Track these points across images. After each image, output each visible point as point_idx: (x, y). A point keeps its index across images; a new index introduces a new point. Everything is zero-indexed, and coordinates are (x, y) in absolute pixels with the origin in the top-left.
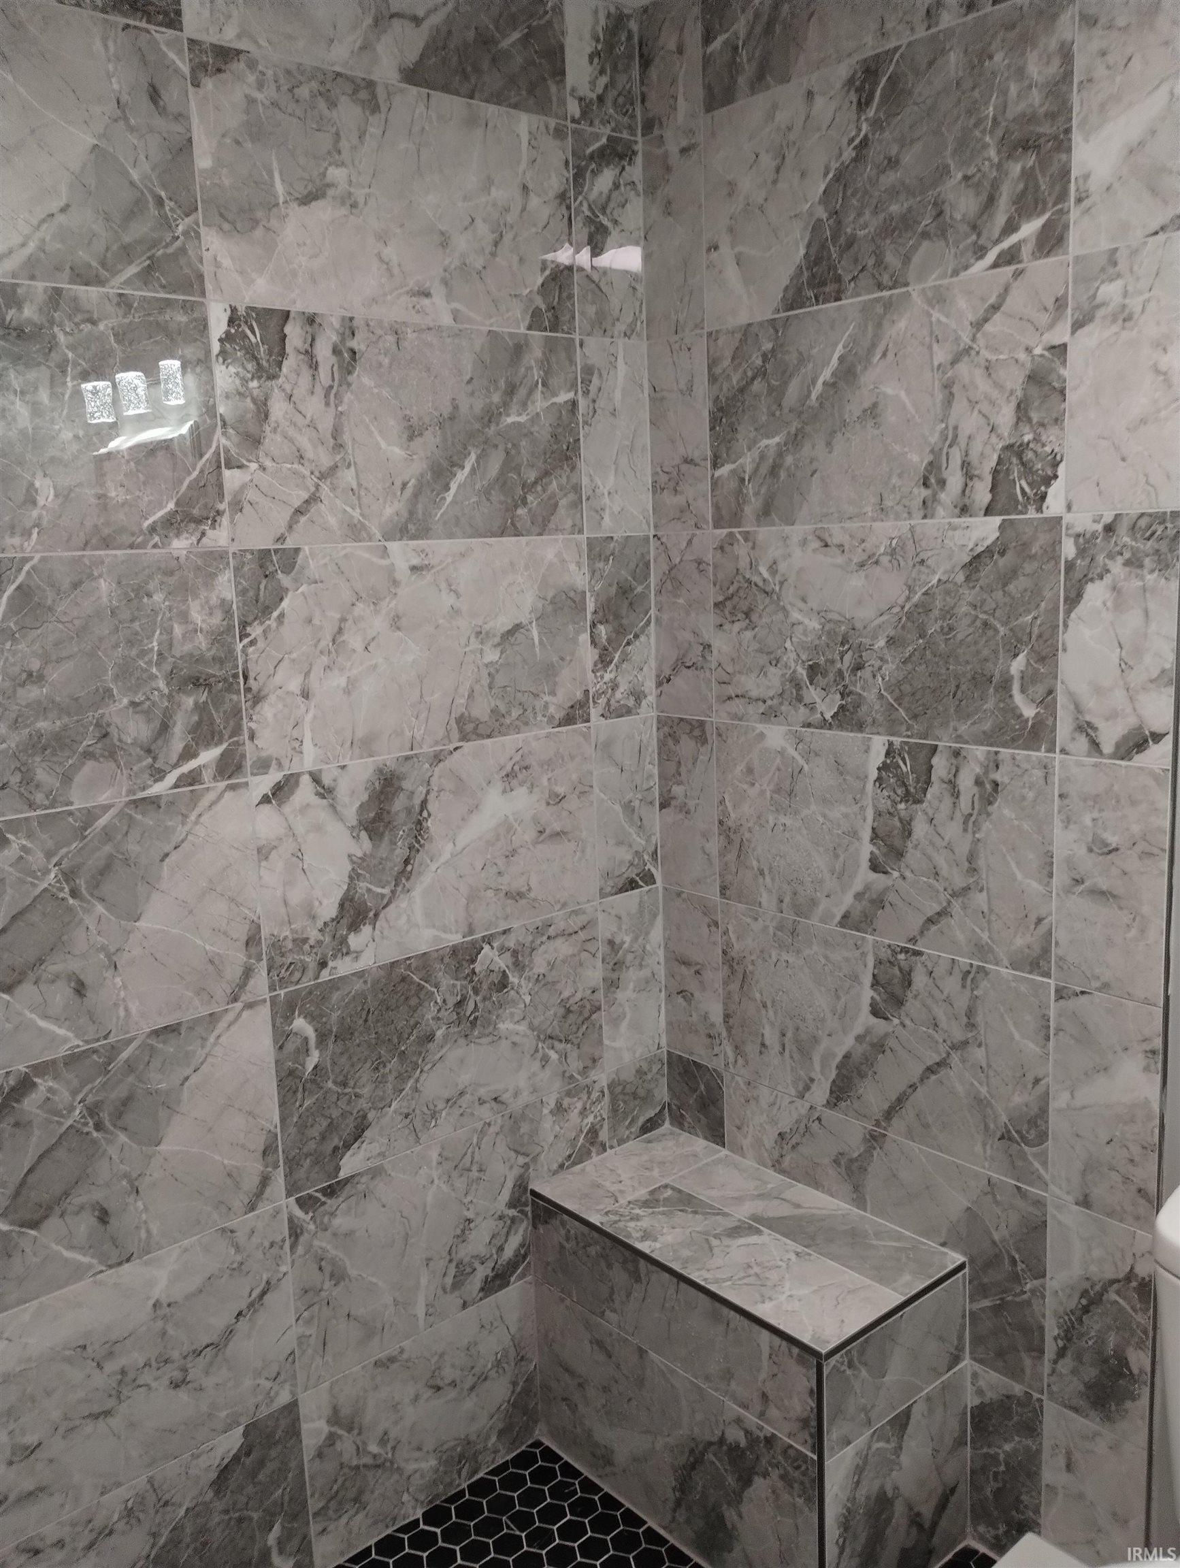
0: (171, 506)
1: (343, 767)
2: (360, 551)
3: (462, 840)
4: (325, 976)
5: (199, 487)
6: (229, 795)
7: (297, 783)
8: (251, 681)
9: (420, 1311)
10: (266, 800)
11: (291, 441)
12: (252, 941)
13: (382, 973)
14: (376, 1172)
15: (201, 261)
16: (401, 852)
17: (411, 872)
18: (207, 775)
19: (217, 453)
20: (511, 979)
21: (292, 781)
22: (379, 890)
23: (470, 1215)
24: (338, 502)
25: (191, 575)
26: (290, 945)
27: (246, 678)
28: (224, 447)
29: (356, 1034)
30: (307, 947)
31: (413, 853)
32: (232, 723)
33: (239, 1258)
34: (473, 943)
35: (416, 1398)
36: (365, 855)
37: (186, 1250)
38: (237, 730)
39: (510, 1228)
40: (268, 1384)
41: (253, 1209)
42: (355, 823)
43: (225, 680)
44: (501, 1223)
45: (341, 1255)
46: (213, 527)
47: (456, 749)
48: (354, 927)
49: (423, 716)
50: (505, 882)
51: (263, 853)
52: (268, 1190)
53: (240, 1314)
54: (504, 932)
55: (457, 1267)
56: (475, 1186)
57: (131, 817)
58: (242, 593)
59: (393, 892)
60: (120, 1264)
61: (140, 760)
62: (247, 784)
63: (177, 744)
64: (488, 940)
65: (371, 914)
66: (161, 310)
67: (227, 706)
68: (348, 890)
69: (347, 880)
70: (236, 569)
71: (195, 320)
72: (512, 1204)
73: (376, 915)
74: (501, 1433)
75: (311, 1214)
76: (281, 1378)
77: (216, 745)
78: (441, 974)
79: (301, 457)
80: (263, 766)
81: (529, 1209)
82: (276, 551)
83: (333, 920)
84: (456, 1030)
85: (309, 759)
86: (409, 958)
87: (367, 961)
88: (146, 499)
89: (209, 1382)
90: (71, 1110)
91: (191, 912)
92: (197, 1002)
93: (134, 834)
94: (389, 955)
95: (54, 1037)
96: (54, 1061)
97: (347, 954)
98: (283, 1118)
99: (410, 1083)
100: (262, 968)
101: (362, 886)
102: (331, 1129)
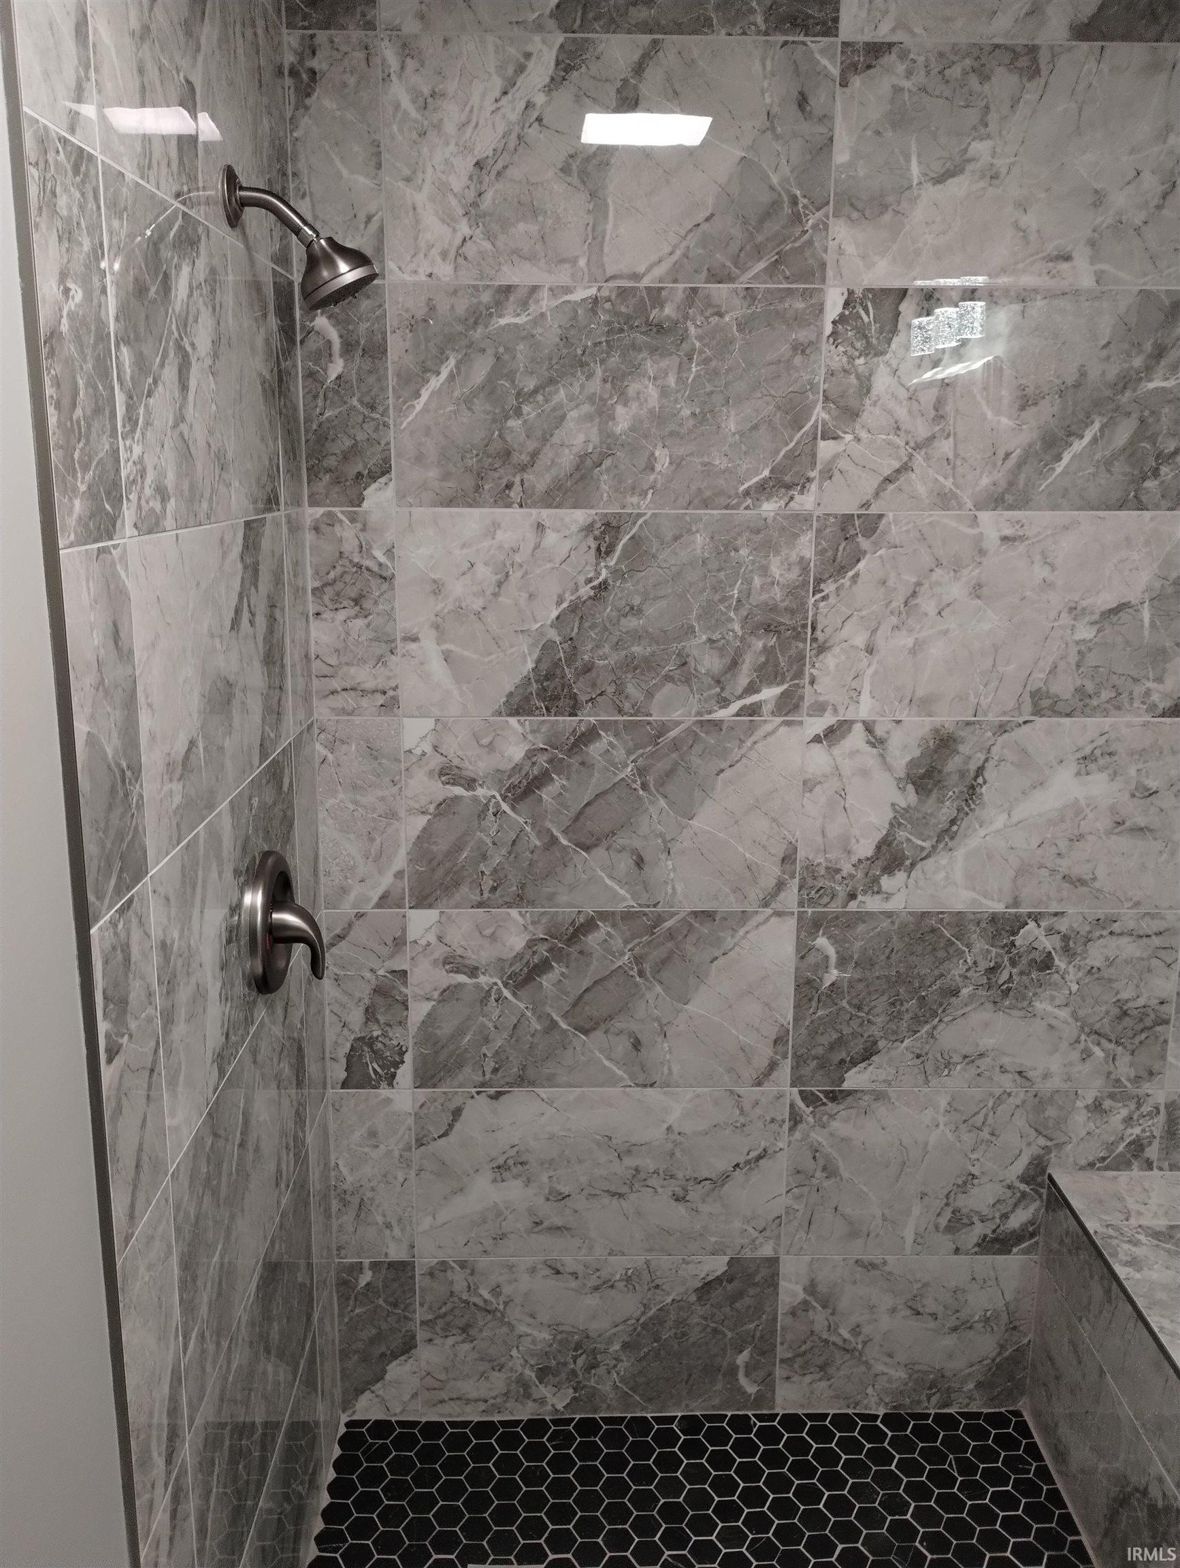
0: (766, 473)
1: (898, 722)
2: (948, 520)
3: (1023, 811)
4: (853, 906)
5: (792, 457)
6: (783, 730)
7: (849, 730)
8: (818, 633)
9: (909, 1236)
10: (817, 739)
11: (890, 412)
12: (788, 859)
13: (911, 919)
14: (879, 1096)
15: (826, 250)
16: (947, 811)
17: (956, 833)
18: (766, 709)
19: (815, 426)
20: (1057, 962)
21: (845, 727)
22: (919, 842)
23: (975, 1171)
24: (931, 471)
25: (776, 534)
26: (823, 872)
27: (814, 629)
28: (823, 420)
29: (877, 967)
30: (838, 877)
31: (961, 815)
32: (795, 667)
33: (742, 1120)
34: (1017, 917)
35: (893, 1310)
36: (909, 806)
37: (698, 1096)
38: (799, 674)
39: (1019, 1201)
40: (755, 1234)
41: (759, 1084)
42: (902, 775)
43: (794, 629)
44: (1009, 1193)
45: (835, 1155)
46: (802, 492)
47: (1025, 722)
48: (889, 870)
49: (993, 685)
50: (1065, 865)
51: (809, 785)
52: (775, 1074)
53: (737, 1165)
54: (1056, 914)
55: (953, 1212)
56: (983, 1147)
57: (696, 734)
58: (820, 552)
59: (934, 847)
60: (645, 1086)
61: (710, 687)
62: (801, 723)
63: (743, 681)
64: (1036, 917)
65: (908, 863)
66: (782, 299)
67: (793, 652)
68: (887, 835)
69: (887, 826)
70: (819, 531)
71: (813, 305)
72: (1024, 1179)
73: (913, 865)
74: (979, 1385)
75: (811, 1109)
76: (767, 1233)
77: (778, 685)
78: (975, 936)
79: (898, 428)
80: (820, 709)
81: (1044, 1191)
82: (859, 516)
83: (868, 859)
84: (984, 993)
85: (865, 708)
86: (942, 913)
87: (896, 904)
88: (745, 466)
89: (705, 1208)
90: (623, 954)
91: (736, 822)
92: (732, 898)
93: (697, 749)
94: (921, 904)
95: (616, 894)
96: (613, 913)
97: (878, 893)
98: (796, 1019)
99: (927, 1027)
100: (794, 885)
101: (902, 835)
102: (840, 1042)
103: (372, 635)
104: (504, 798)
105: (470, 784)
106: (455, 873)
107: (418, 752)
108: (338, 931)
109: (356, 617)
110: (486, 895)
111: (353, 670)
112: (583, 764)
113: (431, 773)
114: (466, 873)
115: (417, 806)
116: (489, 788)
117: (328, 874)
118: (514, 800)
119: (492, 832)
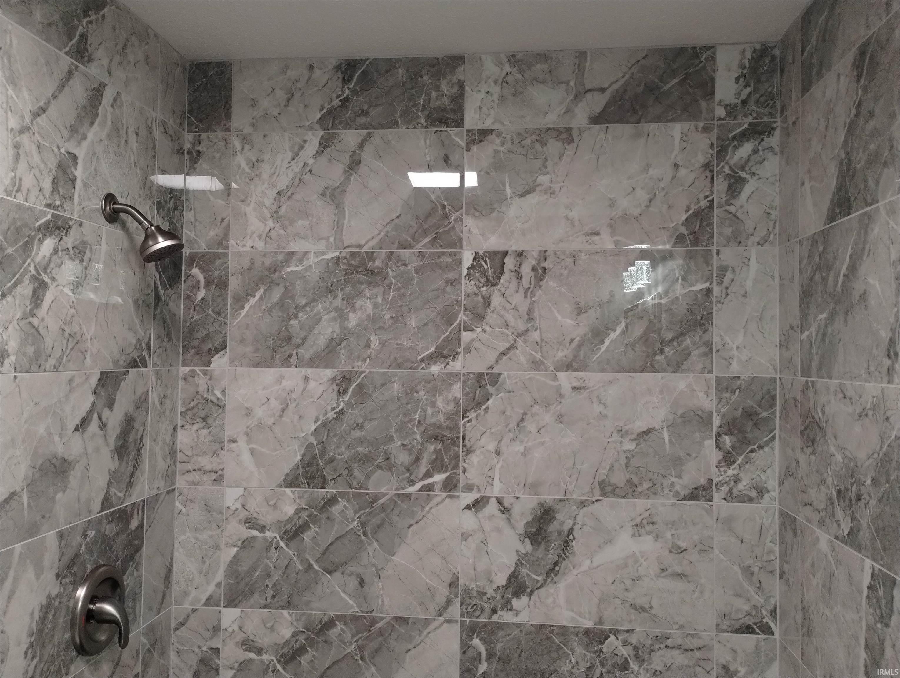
0: (433, 349)
1: (517, 498)
2: (539, 376)
3: (598, 560)
4: (495, 618)
5: (448, 340)
6: (447, 500)
7: (488, 502)
8: (467, 442)
10: (468, 507)
11: (502, 316)
12: (453, 584)
13: (533, 629)
15: (462, 232)
16: (552, 557)
17: (558, 571)
18: (437, 488)
19: (460, 324)
20: (632, 665)
21: (485, 500)
22: (535, 577)
24: (527, 349)
25: (439, 384)
26: (475, 594)
27: (464, 439)
28: (464, 320)
29: (512, 662)
30: (485, 598)
31: (561, 560)
32: (453, 462)
34: (602, 631)
36: (527, 553)
38: (456, 467)
42: (522, 532)
43: (452, 439)
46: (453, 360)
47: (597, 501)
48: (517, 594)
49: (574, 477)
50: (630, 596)
51: (464, 536)
54: (628, 631)
57: (396, 502)
58: (466, 394)
59: (545, 581)
61: (403, 473)
62: (458, 496)
63: (423, 469)
64: (615, 632)
65: (528, 590)
66: (439, 257)
67: (451, 453)
68: (514, 571)
69: (514, 565)
70: (464, 382)
71: (456, 260)
73: (532, 592)
77: (444, 472)
78: (575, 643)
79: (507, 325)
80: (469, 488)
82: (487, 374)
83: (503, 587)
85: (497, 489)
86: (553, 626)
87: (523, 618)
88: (421, 346)
90: (351, 644)
91: (421, 559)
92: (419, 609)
93: (396, 511)
94: (539, 620)
95: (348, 603)
96: (345, 616)
97: (511, 610)
100: (457, 602)
101: (524, 571)
103: (211, 438)
104: (282, 538)
105: (262, 529)
106: (251, 585)
107: (233, 508)
108: (181, 620)
109: (203, 428)
110: (269, 600)
111: (200, 459)
112: (328, 518)
113: (240, 522)
114: (258, 585)
115: (231, 542)
116: (273, 532)
117: (177, 583)
118: (287, 540)
119: (274, 560)
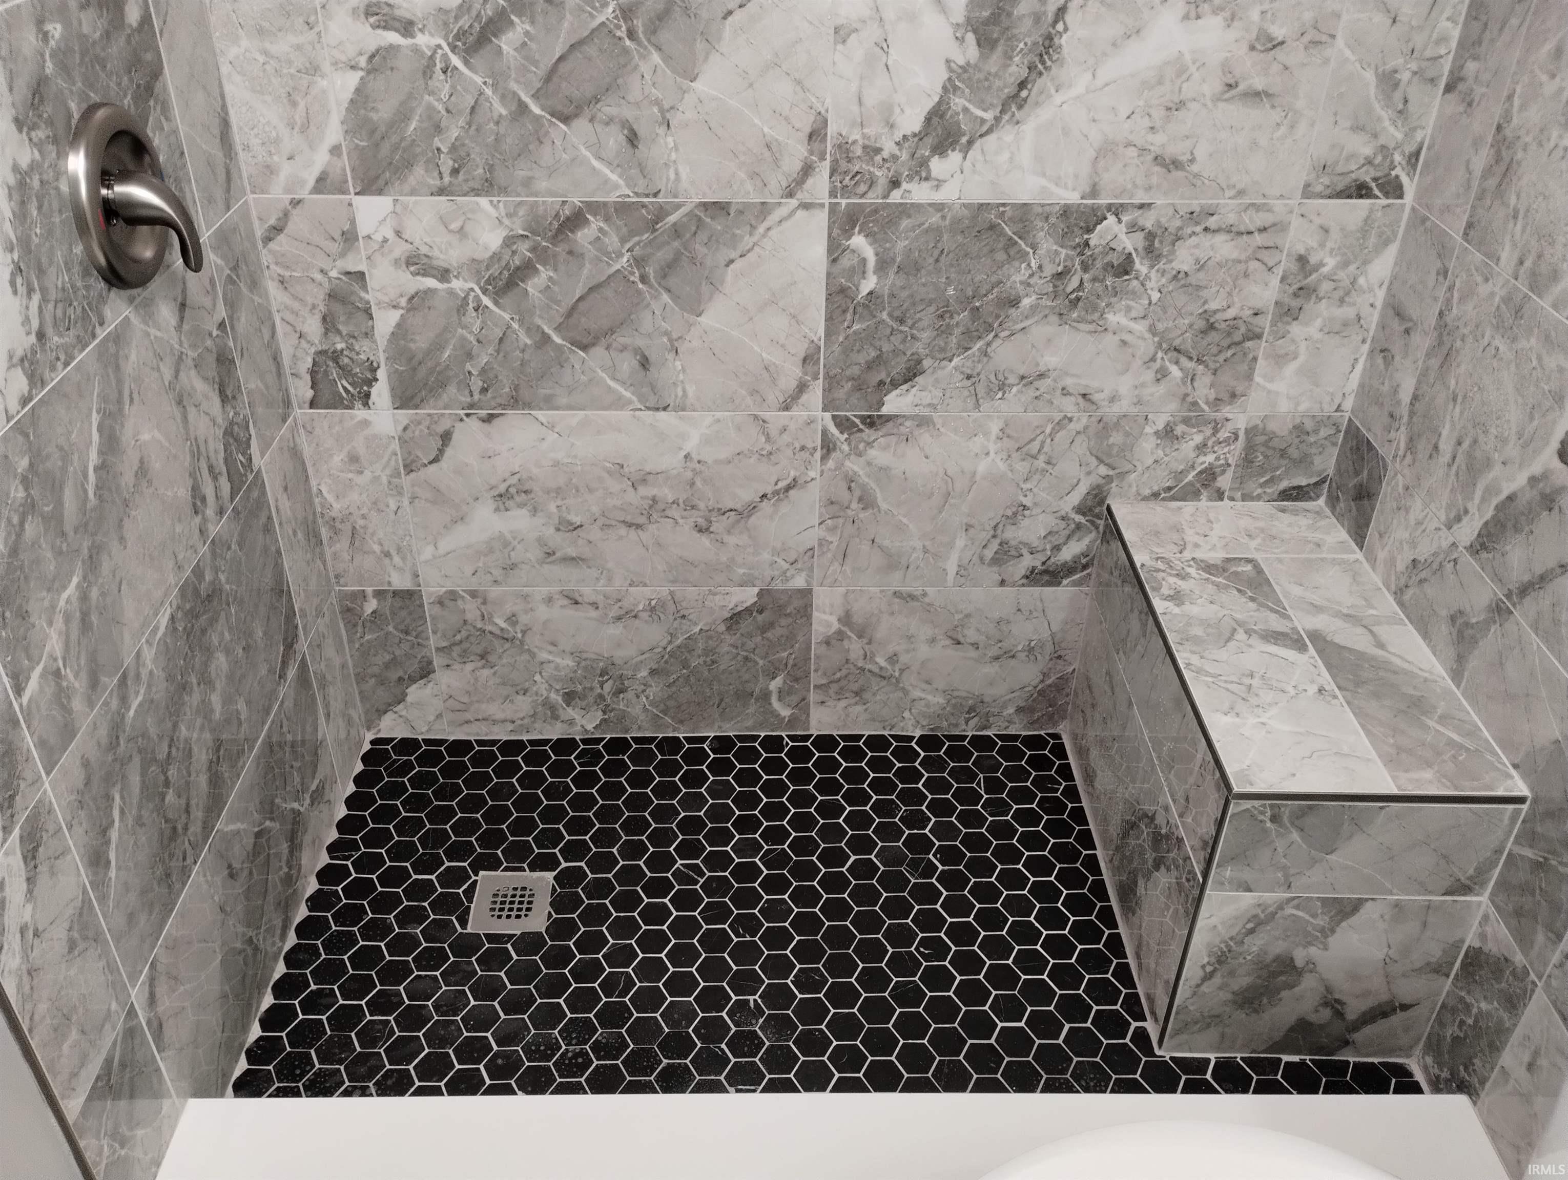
3: (1106, 72)
4: (896, 196)
9: (951, 568)
12: (816, 135)
13: (966, 212)
14: (922, 421)
16: (1016, 69)
17: (1025, 100)
20: (1138, 265)
22: (979, 113)
23: (1027, 502)
26: (859, 152)
29: (923, 272)
30: (878, 158)
31: (1033, 76)
33: (768, 447)
34: (1094, 209)
35: (931, 641)
36: (968, 64)
37: (719, 421)
39: (1073, 532)
40: (785, 565)
41: (786, 408)
42: (961, 20)
44: (1063, 524)
45: (872, 485)
48: (940, 149)
50: (1157, 142)
51: (841, 34)
52: (804, 397)
53: (765, 496)
54: (1141, 206)
55: (1001, 544)
56: (1038, 476)
59: (997, 119)
60: (657, 409)
64: (1117, 210)
65: (964, 140)
68: (939, 103)
69: (939, 88)
72: (1081, 509)
73: (970, 143)
74: (1019, 710)
75: (845, 436)
76: (798, 566)
78: (1042, 234)
81: (1101, 522)
83: (915, 135)
84: (1049, 303)
86: (1004, 205)
87: (948, 194)
89: (731, 540)
90: (620, 255)
91: (751, 85)
92: (749, 186)
94: (979, 194)
95: (607, 181)
96: (605, 204)
97: (927, 179)
98: (828, 334)
99: (980, 344)
100: (824, 169)
101: (958, 102)
102: (879, 361)
104: (453, 49)
105: (407, 28)
106: (405, 149)
108: (272, 221)
110: (447, 179)
113: (354, 12)
114: (418, 150)
115: (344, 58)
116: (431, 35)
117: (247, 148)
118: (466, 51)
119: (444, 96)
